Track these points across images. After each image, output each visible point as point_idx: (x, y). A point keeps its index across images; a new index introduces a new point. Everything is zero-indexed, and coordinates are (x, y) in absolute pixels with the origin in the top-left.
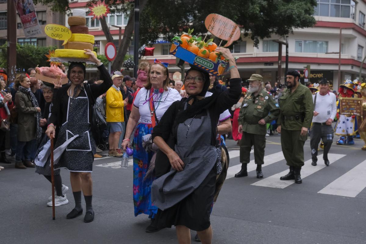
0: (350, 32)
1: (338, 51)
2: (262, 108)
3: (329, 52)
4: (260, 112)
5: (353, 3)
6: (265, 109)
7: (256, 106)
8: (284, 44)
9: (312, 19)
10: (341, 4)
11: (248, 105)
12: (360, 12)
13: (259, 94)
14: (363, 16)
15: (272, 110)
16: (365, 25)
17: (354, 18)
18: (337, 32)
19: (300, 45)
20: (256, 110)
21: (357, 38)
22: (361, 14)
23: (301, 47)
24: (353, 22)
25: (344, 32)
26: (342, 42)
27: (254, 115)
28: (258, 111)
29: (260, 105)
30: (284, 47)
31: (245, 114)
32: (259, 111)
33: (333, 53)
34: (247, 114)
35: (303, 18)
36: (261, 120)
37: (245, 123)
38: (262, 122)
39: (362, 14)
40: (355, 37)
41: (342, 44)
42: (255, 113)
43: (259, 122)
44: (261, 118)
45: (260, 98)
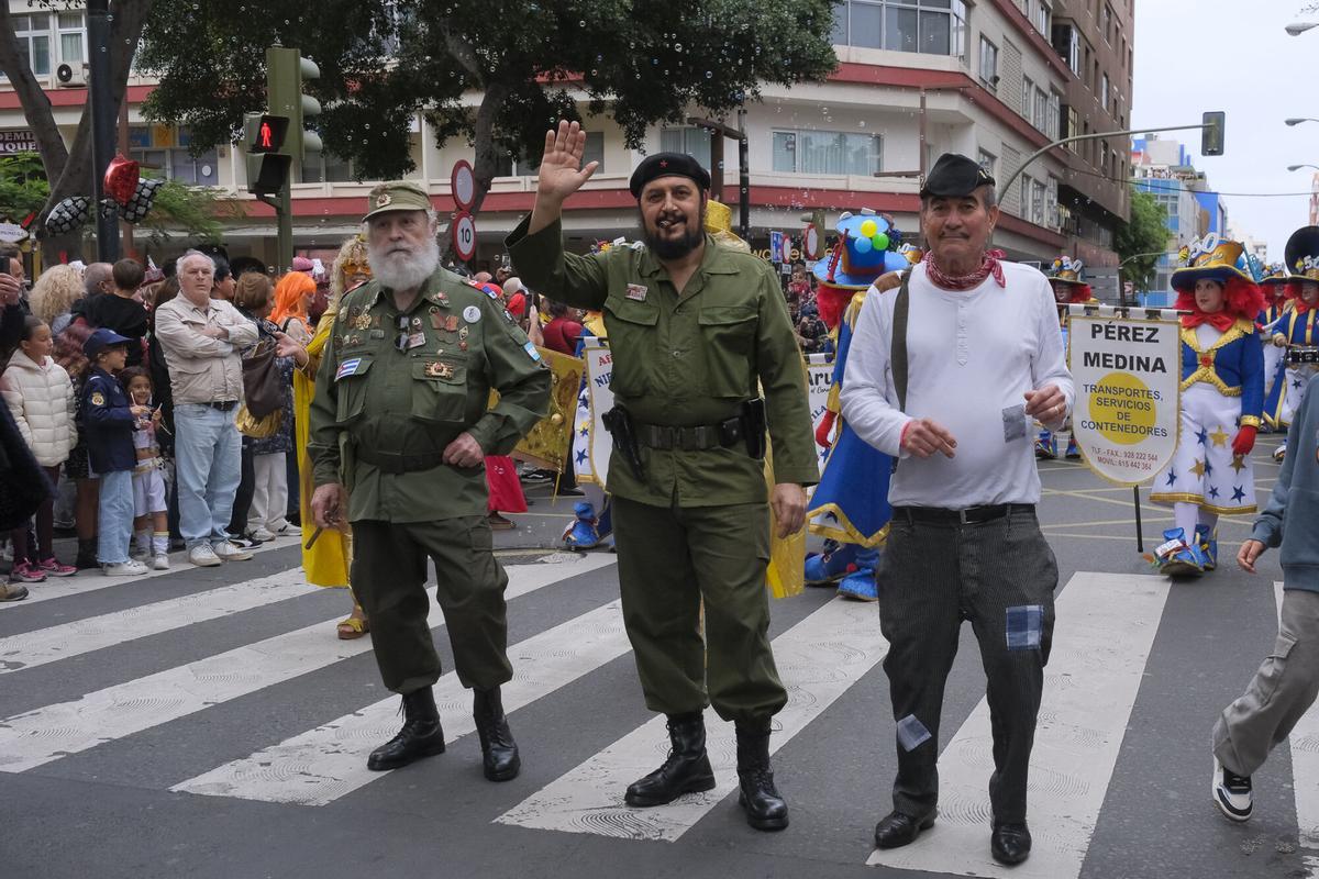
0: (952, 104)
1: (918, 169)
2: (455, 374)
3: (886, 170)
4: (451, 396)
5: (958, 7)
6: (470, 374)
7: (418, 366)
8: (732, 134)
9: (825, 53)
10: (920, 7)
11: (369, 363)
12: (982, 36)
13: (425, 296)
14: (991, 49)
15: (511, 378)
16: (999, 83)
17: (964, 58)
18: (909, 101)
19: (791, 147)
20: (423, 389)
21: (974, 127)
22: (984, 43)
23: (791, 153)
24: (961, 71)
25: (936, 103)
26: (929, 141)
27: (416, 420)
28: (436, 393)
29: (444, 358)
30: (731, 148)
31: (362, 417)
32: (443, 388)
33: (899, 175)
34: (373, 420)
35: (793, 43)
36: (459, 441)
37: (364, 469)
38: (466, 452)
39: (990, 43)
40: (971, 123)
41: (929, 147)
42: (422, 407)
43: (447, 453)
44: (457, 431)
45: (434, 318)
